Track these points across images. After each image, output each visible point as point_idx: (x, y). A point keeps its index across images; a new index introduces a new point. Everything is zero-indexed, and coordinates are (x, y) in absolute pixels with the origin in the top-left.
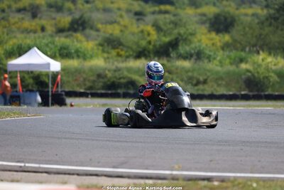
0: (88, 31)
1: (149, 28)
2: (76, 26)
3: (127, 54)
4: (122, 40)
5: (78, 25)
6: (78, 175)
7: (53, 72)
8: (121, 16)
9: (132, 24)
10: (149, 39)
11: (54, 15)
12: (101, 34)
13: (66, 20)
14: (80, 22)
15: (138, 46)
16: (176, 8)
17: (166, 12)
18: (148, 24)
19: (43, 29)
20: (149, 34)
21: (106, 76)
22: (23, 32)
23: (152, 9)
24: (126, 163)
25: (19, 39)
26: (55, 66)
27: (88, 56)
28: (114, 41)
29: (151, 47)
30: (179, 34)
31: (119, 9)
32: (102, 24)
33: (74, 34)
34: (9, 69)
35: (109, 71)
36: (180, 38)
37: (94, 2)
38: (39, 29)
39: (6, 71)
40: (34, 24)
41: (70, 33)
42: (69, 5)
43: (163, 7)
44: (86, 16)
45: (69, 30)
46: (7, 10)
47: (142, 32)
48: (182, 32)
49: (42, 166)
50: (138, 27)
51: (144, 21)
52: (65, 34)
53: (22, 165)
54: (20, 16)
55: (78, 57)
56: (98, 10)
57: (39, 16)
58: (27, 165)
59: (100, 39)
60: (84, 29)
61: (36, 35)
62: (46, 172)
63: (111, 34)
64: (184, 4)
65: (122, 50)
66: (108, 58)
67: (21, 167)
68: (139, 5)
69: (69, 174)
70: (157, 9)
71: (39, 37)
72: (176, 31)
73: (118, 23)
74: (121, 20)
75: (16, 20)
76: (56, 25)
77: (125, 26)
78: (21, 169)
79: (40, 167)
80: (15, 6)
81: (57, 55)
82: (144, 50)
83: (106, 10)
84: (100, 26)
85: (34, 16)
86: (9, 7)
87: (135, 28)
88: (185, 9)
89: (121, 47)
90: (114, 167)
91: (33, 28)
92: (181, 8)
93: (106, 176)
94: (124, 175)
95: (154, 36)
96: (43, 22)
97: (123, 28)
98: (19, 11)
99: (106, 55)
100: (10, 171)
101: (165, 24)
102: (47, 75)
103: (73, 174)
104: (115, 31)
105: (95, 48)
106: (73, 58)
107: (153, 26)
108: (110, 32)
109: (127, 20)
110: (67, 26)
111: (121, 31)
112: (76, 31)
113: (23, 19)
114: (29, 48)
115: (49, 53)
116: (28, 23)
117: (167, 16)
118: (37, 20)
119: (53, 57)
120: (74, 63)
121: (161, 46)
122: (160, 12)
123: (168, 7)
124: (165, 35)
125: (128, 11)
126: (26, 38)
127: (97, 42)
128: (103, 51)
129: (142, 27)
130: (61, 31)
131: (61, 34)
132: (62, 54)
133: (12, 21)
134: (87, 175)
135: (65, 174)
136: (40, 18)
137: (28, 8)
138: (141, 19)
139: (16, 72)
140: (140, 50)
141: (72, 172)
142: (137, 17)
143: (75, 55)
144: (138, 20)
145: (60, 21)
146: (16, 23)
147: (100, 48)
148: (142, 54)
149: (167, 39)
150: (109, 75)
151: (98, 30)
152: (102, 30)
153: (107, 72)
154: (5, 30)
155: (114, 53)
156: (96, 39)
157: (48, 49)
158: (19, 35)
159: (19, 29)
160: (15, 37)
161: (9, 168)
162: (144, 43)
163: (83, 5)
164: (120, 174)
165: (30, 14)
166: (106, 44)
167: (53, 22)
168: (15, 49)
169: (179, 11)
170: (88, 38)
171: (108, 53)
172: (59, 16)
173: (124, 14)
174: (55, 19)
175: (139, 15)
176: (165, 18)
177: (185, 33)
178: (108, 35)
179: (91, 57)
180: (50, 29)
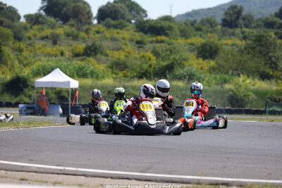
0: (99, 56)
1: (150, 54)
2: (89, 52)
3: (132, 75)
4: (127, 64)
5: (91, 51)
6: (112, 178)
7: (72, 89)
8: (126, 44)
9: (134, 51)
10: (149, 63)
11: (71, 42)
12: (110, 58)
13: (81, 47)
14: (92, 48)
15: (141, 68)
16: (170, 39)
17: (162, 42)
18: (147, 51)
19: (62, 54)
20: (150, 59)
22: (45, 56)
23: (151, 39)
24: (151, 168)
25: (44, 62)
26: (74, 84)
27: (101, 76)
28: (120, 64)
29: (152, 69)
30: (175, 59)
31: (124, 38)
32: (110, 50)
33: (88, 58)
34: (36, 86)
36: (175, 62)
37: (103, 32)
38: (59, 53)
39: (33, 87)
40: (54, 49)
41: (85, 57)
42: (82, 34)
43: (159, 38)
44: (98, 43)
45: (83, 55)
46: (33, 38)
47: (143, 57)
48: (177, 58)
49: (79, 169)
50: (139, 53)
51: (144, 48)
52: (80, 58)
53: (62, 168)
54: (43, 42)
55: (92, 76)
56: (106, 39)
57: (59, 43)
58: (67, 168)
59: (109, 63)
60: (96, 54)
61: (57, 58)
62: (84, 175)
63: (119, 59)
64: (176, 35)
65: (128, 72)
66: (116, 78)
67: (61, 170)
68: (140, 36)
69: (104, 177)
70: (154, 39)
71: (60, 60)
72: (172, 57)
73: (123, 50)
74: (125, 47)
75: (40, 46)
76: (73, 50)
77: (129, 53)
78: (62, 172)
79: (77, 171)
80: (39, 35)
81: (75, 75)
82: (146, 72)
83: (113, 39)
84: (108, 52)
85: (55, 43)
86: (35, 35)
87: (136, 53)
88: (177, 39)
89: (127, 69)
90: (142, 172)
91: (54, 52)
92: (174, 39)
93: (136, 179)
94: (152, 179)
95: (154, 60)
96: (62, 48)
97: (127, 54)
98: (43, 38)
99: (114, 76)
100: (52, 173)
101: (163, 51)
102: (67, 91)
103: (107, 177)
104: (120, 56)
105: (106, 70)
106: (88, 78)
107: (152, 52)
108: (117, 57)
109: (130, 47)
110: (82, 51)
111: (126, 56)
112: (89, 55)
113: (46, 45)
114: (53, 69)
115: (68, 73)
116: (50, 49)
117: (162, 44)
118: (57, 46)
119: (72, 76)
120: (88, 82)
121: (160, 69)
122: (157, 42)
123: (163, 38)
124: (163, 60)
125: (131, 40)
126: (49, 60)
127: (106, 65)
128: (113, 73)
129: (142, 53)
130: (76, 55)
131: (76, 58)
132: (79, 74)
133: (37, 47)
134: (119, 178)
135: (100, 177)
136: (60, 45)
137: (50, 37)
138: (142, 47)
139: (42, 88)
140: (143, 72)
141: (106, 176)
142: (138, 45)
143: (89, 75)
144: (139, 47)
145: (76, 48)
146: (40, 48)
147: (110, 70)
148: (143, 75)
149: (165, 64)
151: (107, 55)
152: (110, 55)
154: (31, 54)
155: (121, 74)
156: (105, 63)
157: (67, 70)
158: (43, 59)
159: (42, 53)
160: (40, 60)
161: (51, 171)
162: (145, 66)
163: (94, 35)
164: (149, 178)
165: (51, 41)
166: (115, 67)
167: (71, 48)
168: (41, 69)
169: (173, 41)
170: (99, 61)
171: (116, 74)
172: (75, 44)
173: (128, 43)
174: (71, 45)
175: (140, 43)
176: (161, 46)
177: (179, 59)
178: (115, 60)
180: (67, 53)
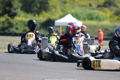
21: (109, 30)
27: (102, 19)
35: (111, 27)
150: (111, 29)
153: (109, 28)
179: (103, 20)
